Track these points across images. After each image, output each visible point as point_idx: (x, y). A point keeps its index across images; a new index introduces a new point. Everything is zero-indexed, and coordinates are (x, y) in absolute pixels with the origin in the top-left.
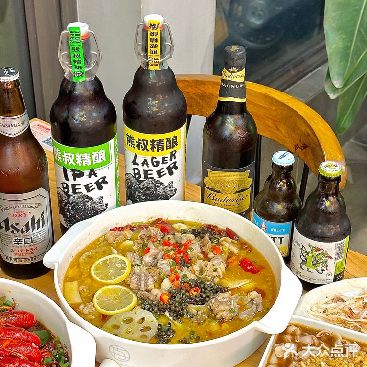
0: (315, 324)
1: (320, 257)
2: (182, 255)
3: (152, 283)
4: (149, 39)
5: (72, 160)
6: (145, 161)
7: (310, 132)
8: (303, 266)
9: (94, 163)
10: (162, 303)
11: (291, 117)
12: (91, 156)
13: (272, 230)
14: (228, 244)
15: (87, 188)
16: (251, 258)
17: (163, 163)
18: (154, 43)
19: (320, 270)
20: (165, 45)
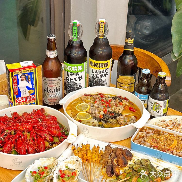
0: (154, 127)
1: (157, 106)
2: (108, 104)
3: (97, 112)
4: (100, 27)
5: (71, 69)
6: (97, 71)
7: (159, 66)
8: (152, 110)
9: (78, 70)
10: (100, 118)
11: (152, 61)
12: (78, 67)
13: (141, 97)
14: (125, 102)
15: (75, 79)
16: (133, 107)
17: (103, 72)
18: (102, 29)
19: (157, 111)
20: (106, 30)
